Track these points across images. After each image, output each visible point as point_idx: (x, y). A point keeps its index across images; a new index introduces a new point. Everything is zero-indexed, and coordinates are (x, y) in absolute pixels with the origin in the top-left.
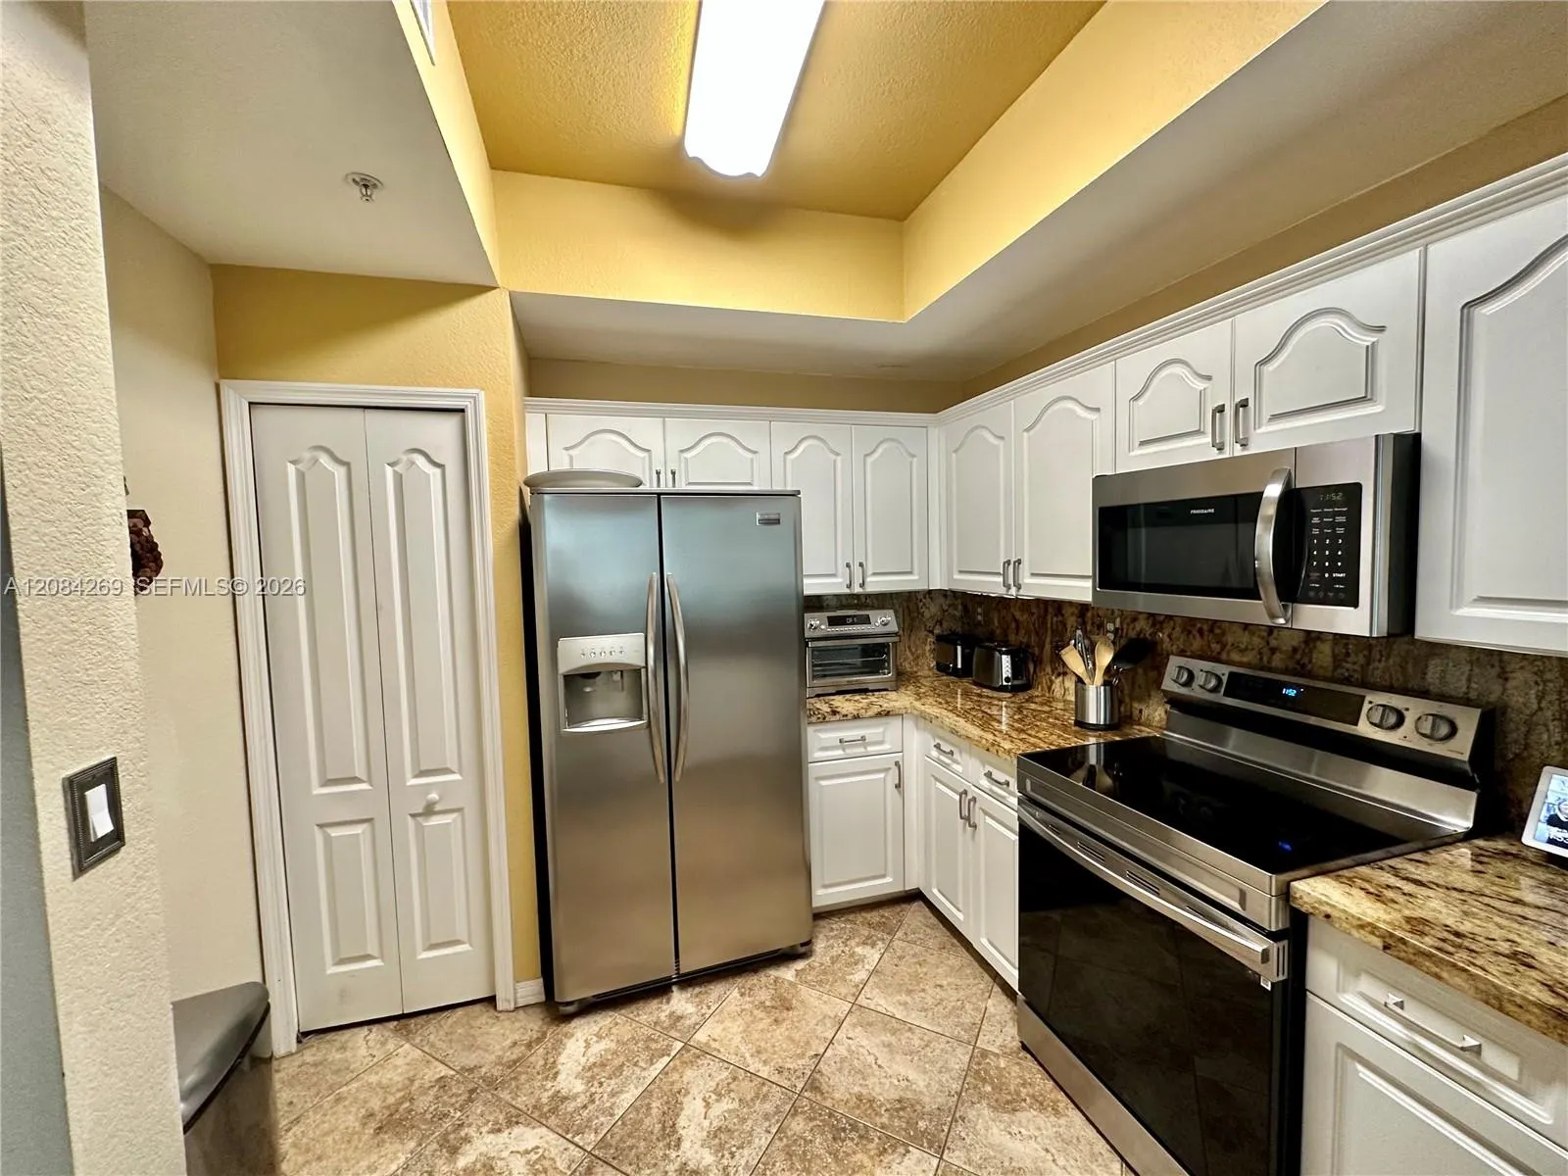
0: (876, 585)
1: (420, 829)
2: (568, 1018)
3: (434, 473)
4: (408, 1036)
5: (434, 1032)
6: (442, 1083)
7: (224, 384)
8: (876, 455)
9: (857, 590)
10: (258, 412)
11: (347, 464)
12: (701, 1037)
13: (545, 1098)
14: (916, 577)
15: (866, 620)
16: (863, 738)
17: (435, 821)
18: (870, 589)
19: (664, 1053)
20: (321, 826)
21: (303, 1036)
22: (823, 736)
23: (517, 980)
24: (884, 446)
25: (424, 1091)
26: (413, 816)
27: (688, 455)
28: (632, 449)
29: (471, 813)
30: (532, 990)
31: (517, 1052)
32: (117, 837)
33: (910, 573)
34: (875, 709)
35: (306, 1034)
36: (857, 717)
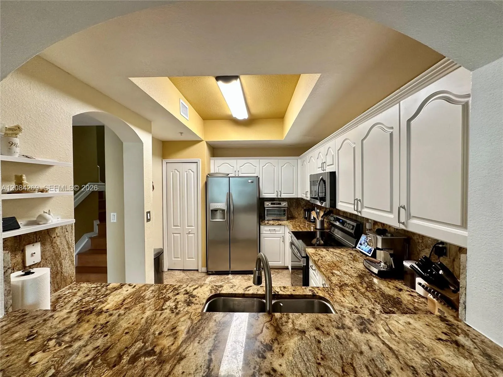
0: (283, 196)
1: (188, 236)
2: (210, 275)
3: (192, 173)
4: (184, 272)
5: (188, 273)
6: (188, 279)
7: (163, 160)
8: (284, 166)
9: (279, 197)
10: (168, 164)
11: (179, 172)
12: (231, 281)
13: (202, 283)
14: (294, 195)
15: (280, 204)
16: (275, 230)
17: (190, 235)
18: (282, 197)
19: (224, 282)
20: (173, 233)
21: (168, 270)
22: (265, 228)
23: (202, 267)
24: (287, 164)
25: (185, 279)
26: (187, 234)
27: (242, 167)
28: (230, 167)
29: (196, 234)
30: (204, 269)
31: (200, 277)
32: (150, 219)
33: (293, 193)
34: (278, 223)
35: (169, 269)
36: (273, 225)
